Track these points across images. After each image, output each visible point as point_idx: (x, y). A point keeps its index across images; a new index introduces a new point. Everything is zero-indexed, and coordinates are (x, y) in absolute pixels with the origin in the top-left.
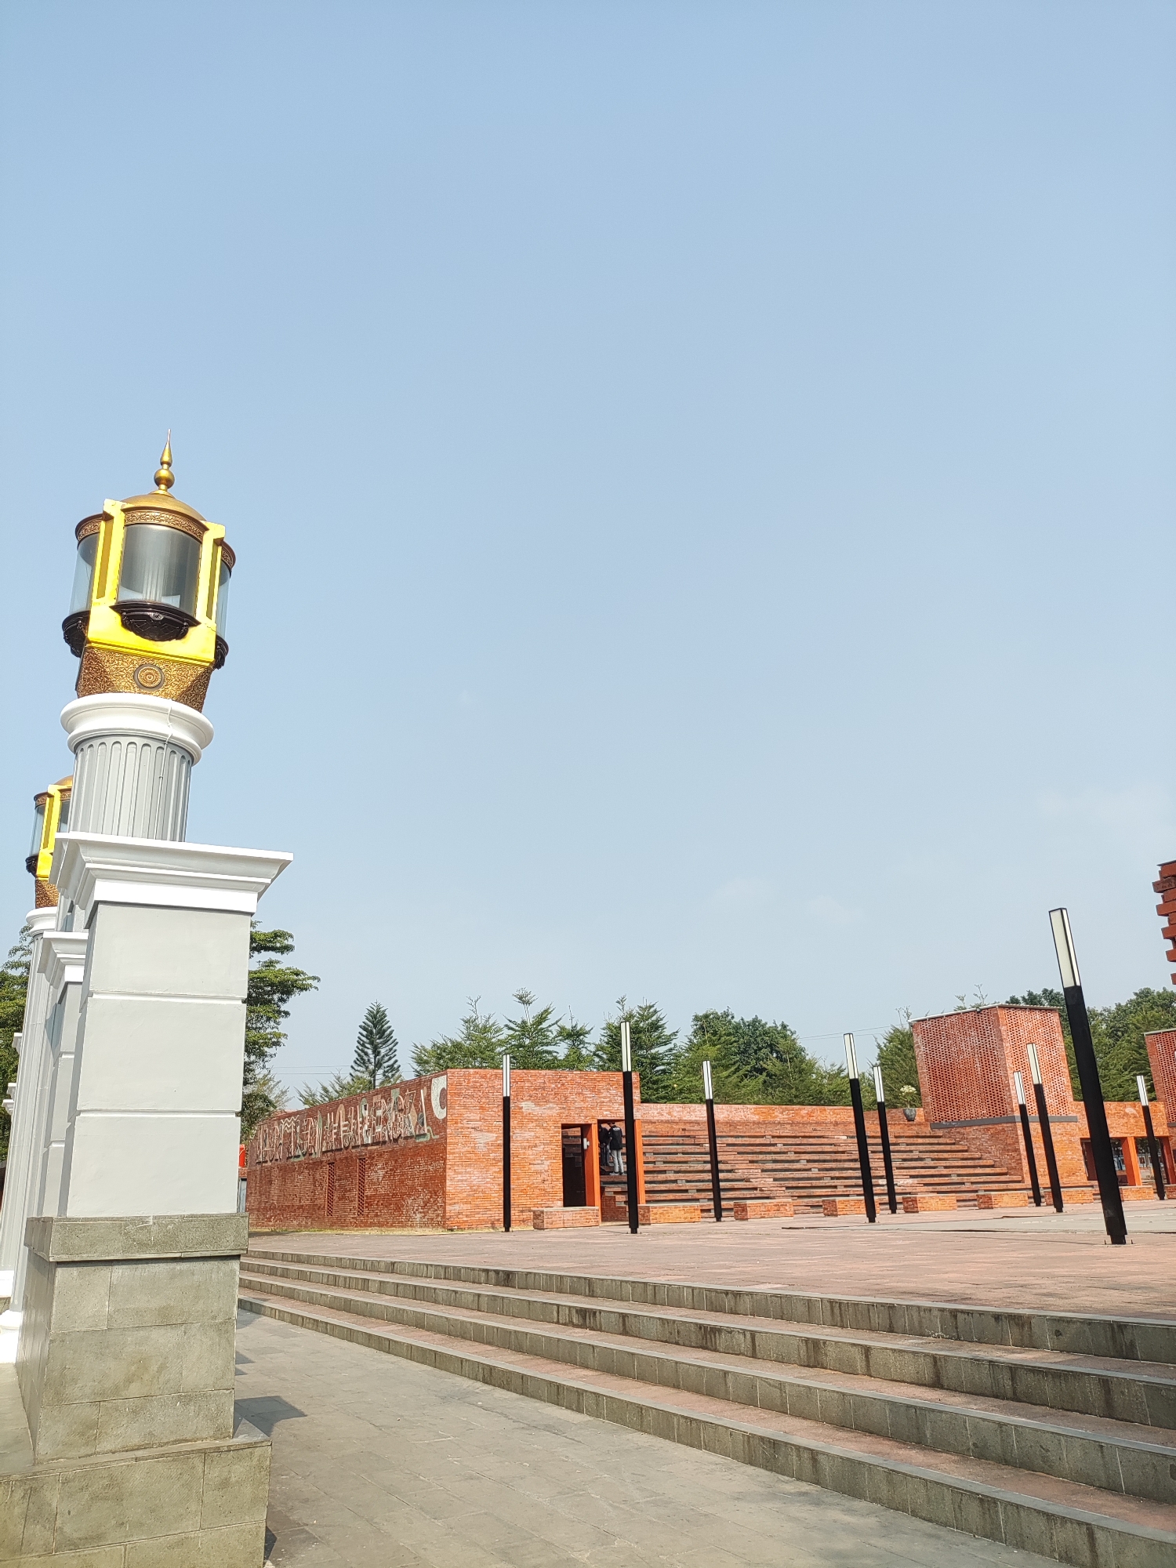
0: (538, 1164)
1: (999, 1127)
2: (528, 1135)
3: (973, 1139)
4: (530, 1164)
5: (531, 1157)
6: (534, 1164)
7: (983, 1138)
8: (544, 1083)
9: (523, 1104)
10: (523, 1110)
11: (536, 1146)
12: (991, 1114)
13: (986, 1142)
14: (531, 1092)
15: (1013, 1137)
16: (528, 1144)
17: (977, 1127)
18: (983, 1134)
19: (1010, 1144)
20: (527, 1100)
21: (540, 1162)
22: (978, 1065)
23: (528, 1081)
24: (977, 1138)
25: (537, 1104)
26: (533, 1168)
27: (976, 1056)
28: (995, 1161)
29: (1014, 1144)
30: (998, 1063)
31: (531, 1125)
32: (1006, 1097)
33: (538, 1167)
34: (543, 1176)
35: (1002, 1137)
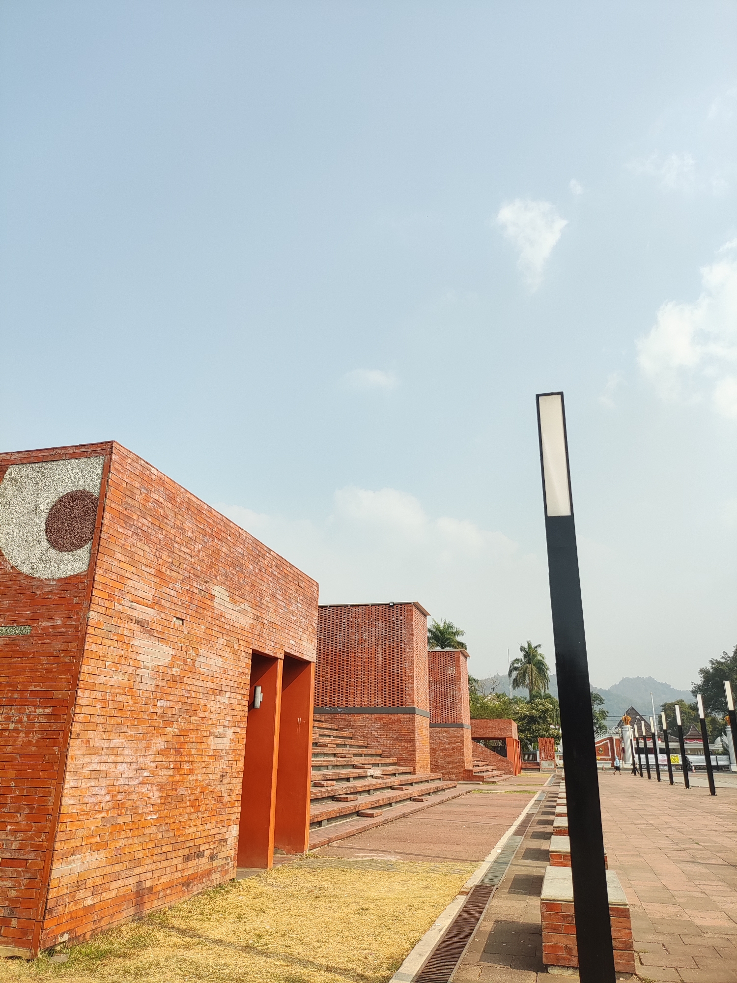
0: (220, 735)
1: (394, 717)
2: (216, 663)
3: (361, 726)
4: (210, 734)
5: (213, 717)
6: (214, 736)
7: (373, 727)
9: (216, 590)
10: (215, 604)
11: (221, 692)
12: (387, 703)
13: (376, 731)
14: (228, 570)
15: (409, 728)
16: (212, 685)
17: (367, 716)
18: (374, 723)
19: (404, 735)
20: (221, 583)
21: (222, 730)
22: (380, 655)
24: (365, 726)
25: (232, 598)
26: (213, 744)
27: (380, 646)
28: (384, 751)
29: (409, 735)
30: (404, 656)
32: (407, 689)
33: (218, 744)
35: (395, 727)
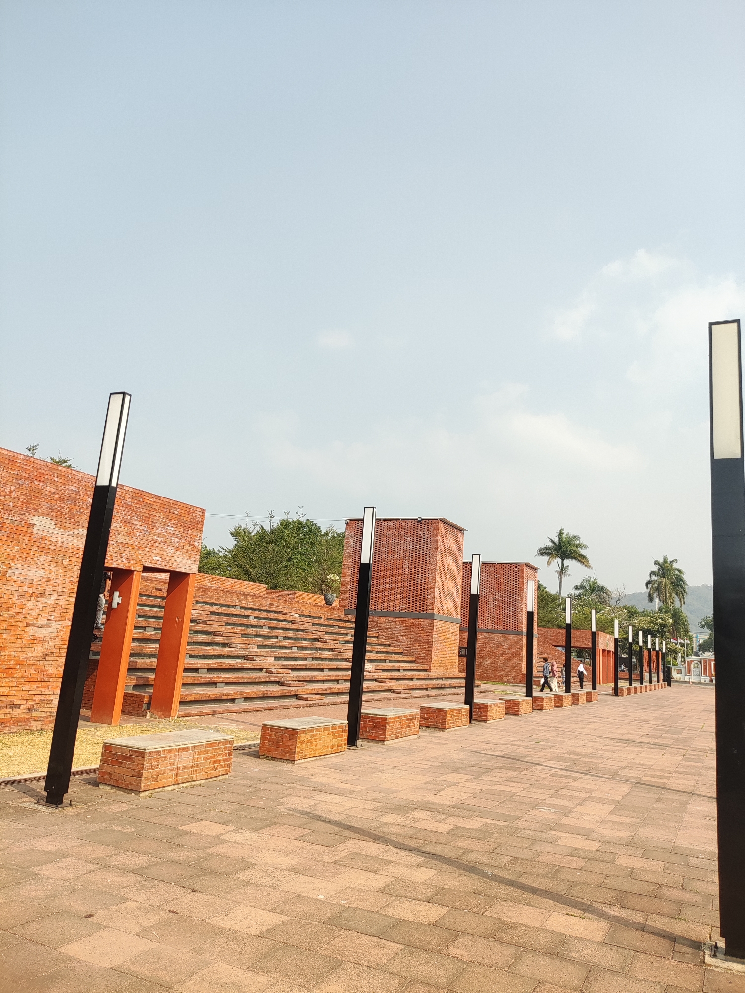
0: (42, 626)
1: (416, 621)
2: (35, 574)
3: (386, 628)
4: (28, 624)
5: (32, 613)
6: (34, 626)
7: (396, 628)
8: (78, 493)
9: (36, 520)
10: (34, 531)
11: (43, 595)
12: (410, 609)
13: (399, 632)
14: (54, 504)
15: (428, 632)
16: (30, 590)
17: (392, 619)
18: (398, 625)
19: (423, 637)
20: (43, 515)
21: (45, 622)
22: (407, 566)
23: (53, 482)
24: (390, 628)
25: (60, 525)
26: (32, 632)
27: (407, 558)
28: (405, 650)
29: (428, 637)
30: (428, 567)
31: (43, 558)
32: (428, 596)
33: (40, 632)
34: (46, 646)
35: (416, 630)
